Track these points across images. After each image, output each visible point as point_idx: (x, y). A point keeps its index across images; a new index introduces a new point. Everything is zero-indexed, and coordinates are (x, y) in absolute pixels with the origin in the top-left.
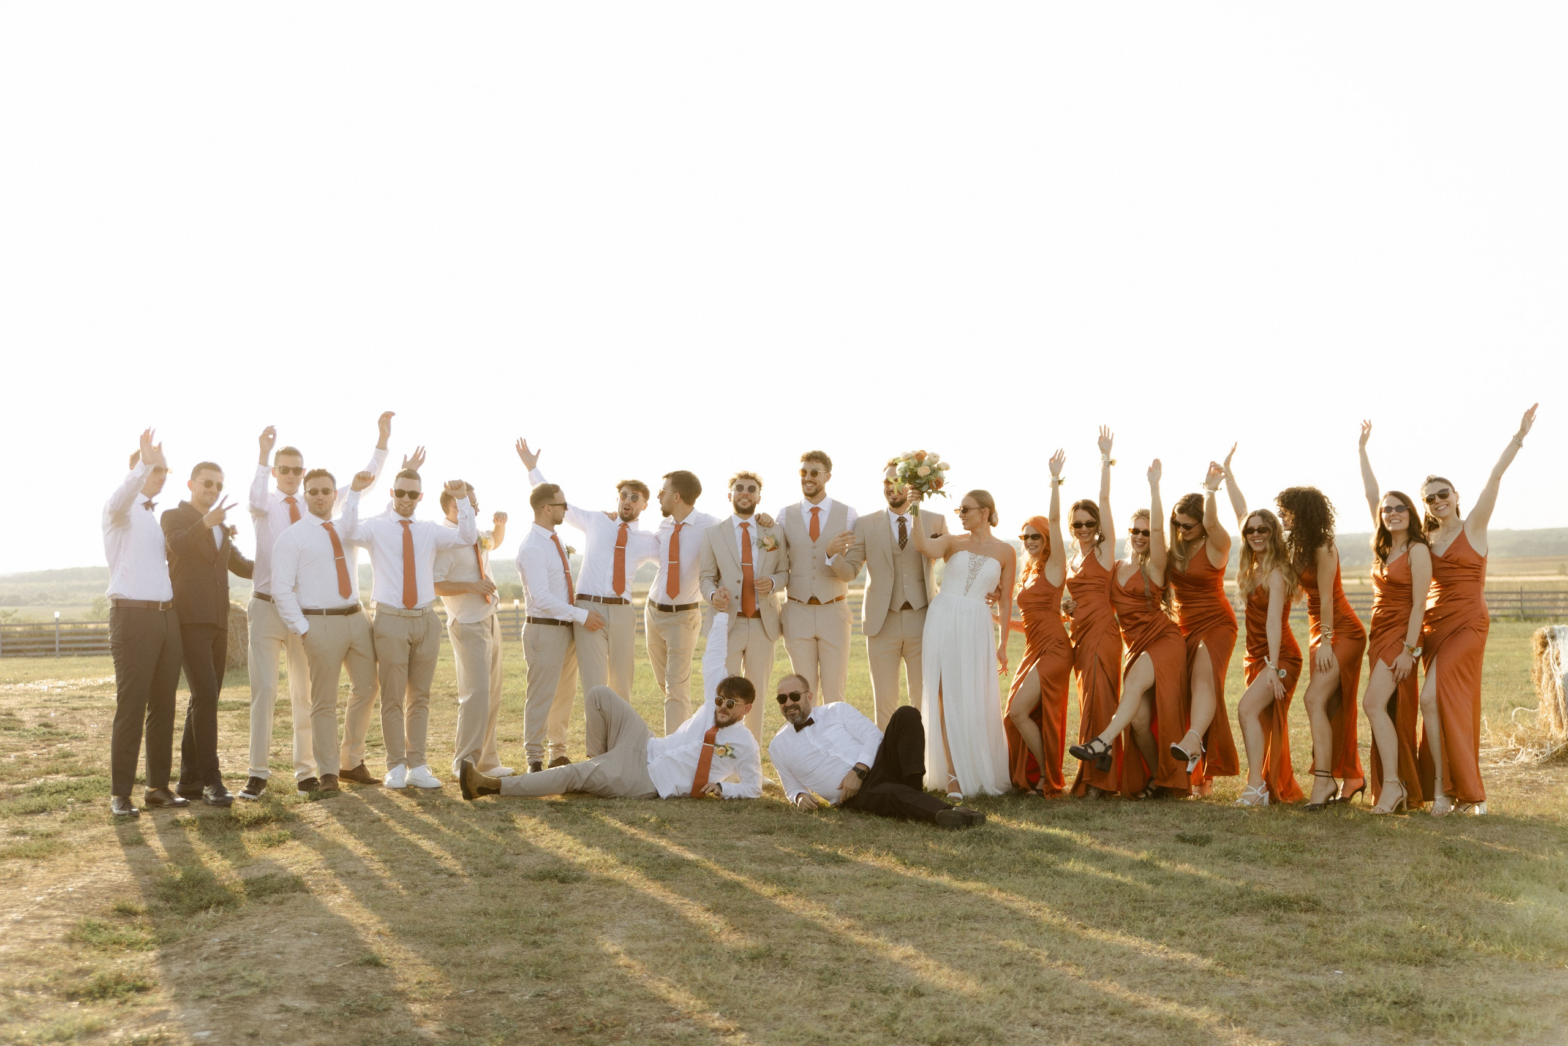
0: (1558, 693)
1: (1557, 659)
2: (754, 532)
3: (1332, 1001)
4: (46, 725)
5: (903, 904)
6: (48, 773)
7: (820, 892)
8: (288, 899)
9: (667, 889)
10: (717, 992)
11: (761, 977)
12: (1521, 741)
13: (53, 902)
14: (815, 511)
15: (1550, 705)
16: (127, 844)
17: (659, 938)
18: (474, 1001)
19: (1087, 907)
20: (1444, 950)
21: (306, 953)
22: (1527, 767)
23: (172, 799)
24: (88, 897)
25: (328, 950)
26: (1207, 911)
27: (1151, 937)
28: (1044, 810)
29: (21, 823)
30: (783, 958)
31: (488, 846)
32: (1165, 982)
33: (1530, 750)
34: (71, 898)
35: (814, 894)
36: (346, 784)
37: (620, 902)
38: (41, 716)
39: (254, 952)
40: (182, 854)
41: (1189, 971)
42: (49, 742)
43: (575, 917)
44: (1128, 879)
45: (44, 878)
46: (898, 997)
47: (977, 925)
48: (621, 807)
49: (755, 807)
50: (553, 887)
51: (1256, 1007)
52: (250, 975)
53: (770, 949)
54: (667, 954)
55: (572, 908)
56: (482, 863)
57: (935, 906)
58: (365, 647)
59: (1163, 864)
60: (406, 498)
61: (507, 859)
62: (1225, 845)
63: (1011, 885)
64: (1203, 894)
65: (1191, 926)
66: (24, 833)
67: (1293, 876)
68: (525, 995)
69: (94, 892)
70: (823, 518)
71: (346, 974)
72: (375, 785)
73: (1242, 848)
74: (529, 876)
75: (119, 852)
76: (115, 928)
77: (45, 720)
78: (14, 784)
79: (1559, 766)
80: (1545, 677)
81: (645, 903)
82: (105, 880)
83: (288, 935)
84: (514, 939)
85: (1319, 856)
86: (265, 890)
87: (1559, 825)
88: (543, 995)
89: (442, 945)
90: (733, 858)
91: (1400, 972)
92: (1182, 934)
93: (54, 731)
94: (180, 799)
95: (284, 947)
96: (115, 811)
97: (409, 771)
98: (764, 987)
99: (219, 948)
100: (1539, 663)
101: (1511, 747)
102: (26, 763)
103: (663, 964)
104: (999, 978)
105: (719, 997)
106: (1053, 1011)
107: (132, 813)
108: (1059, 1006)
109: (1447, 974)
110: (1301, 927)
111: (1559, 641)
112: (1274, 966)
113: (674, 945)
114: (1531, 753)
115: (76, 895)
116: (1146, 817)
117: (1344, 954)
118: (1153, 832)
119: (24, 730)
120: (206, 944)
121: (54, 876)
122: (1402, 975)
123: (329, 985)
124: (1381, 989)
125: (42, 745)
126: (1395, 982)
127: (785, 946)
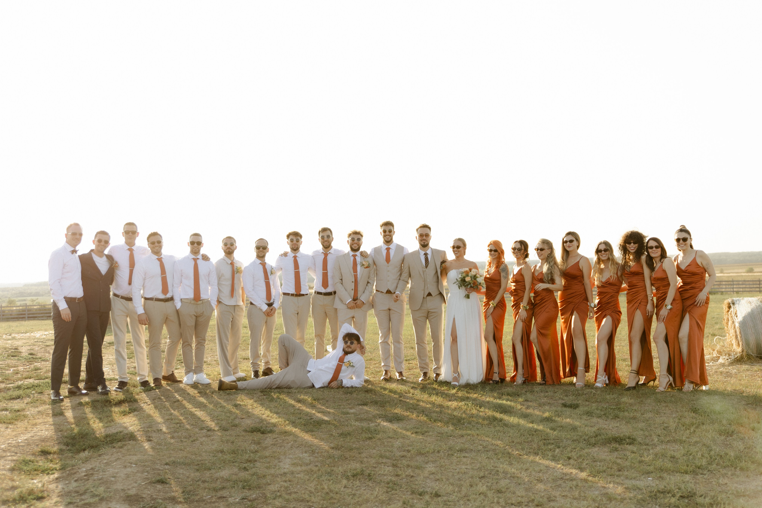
0: (737, 330)
1: (736, 314)
2: (358, 259)
3: (650, 497)
4: (31, 354)
5: (430, 443)
6: (26, 378)
7: (389, 437)
8: (125, 445)
9: (314, 437)
10: (334, 496)
11: (358, 486)
12: (720, 352)
13: (9, 448)
14: (388, 249)
15: (733, 336)
16: (54, 415)
17: (307, 465)
18: (210, 503)
19: (520, 444)
20: (701, 465)
21: (128, 476)
22: (723, 365)
23: (81, 392)
24: (28, 445)
25: (139, 475)
26: (581, 445)
27: (554, 460)
28: (497, 391)
29: (7, 404)
30: (369, 475)
31: (228, 415)
32: (562, 486)
33: (724, 357)
34: (19, 446)
35: (386, 438)
36: (166, 382)
37: (290, 444)
38: (31, 350)
39: (101, 477)
40: (81, 420)
41: (575, 480)
42: (31, 363)
43: (267, 454)
44: (541, 427)
45: (8, 435)
46: (427, 497)
47: (467, 455)
48: (295, 393)
49: (360, 391)
50: (258, 436)
51: (611, 501)
52: (96, 490)
53: (362, 471)
54: (311, 474)
55: (266, 447)
56: (224, 423)
57: (446, 444)
58: (174, 318)
59: (557, 419)
60: (196, 245)
61: (237, 422)
62: (586, 408)
63: (483, 432)
64: (578, 435)
65: (573, 454)
66: (6, 410)
67: (620, 425)
68: (236, 499)
69: (31, 442)
70: (392, 253)
71: (146, 488)
72: (179, 383)
73: (594, 410)
74: (246, 430)
75: (50, 420)
76: (37, 462)
77: (32, 352)
78: (8, 384)
79: (738, 364)
80: (730, 322)
81: (302, 445)
82: (38, 435)
83: (120, 466)
84: (235, 466)
85: (632, 414)
86: (115, 440)
87: (744, 394)
88: (246, 499)
89: (198, 470)
90: (347, 419)
91: (682, 478)
92: (569, 458)
93: (34, 357)
94: (84, 392)
95: (117, 473)
96: (52, 398)
97: (195, 376)
98: (358, 492)
99: (84, 474)
100: (727, 316)
101: (715, 355)
102: (17, 373)
103: (308, 480)
104: (478, 486)
105: (335, 499)
106: (506, 504)
107: (60, 399)
108: (510, 501)
109: (705, 479)
110: (628, 453)
111: (736, 305)
112: (617, 476)
113: (315, 469)
114: (725, 358)
115: (22, 444)
116: (547, 394)
117: (651, 468)
118: (550, 402)
119: (21, 357)
120: (78, 472)
121: (14, 433)
122: (682, 480)
123: (136, 495)
124: (674, 489)
125: (27, 364)
126: (680, 485)
127: (370, 469)
